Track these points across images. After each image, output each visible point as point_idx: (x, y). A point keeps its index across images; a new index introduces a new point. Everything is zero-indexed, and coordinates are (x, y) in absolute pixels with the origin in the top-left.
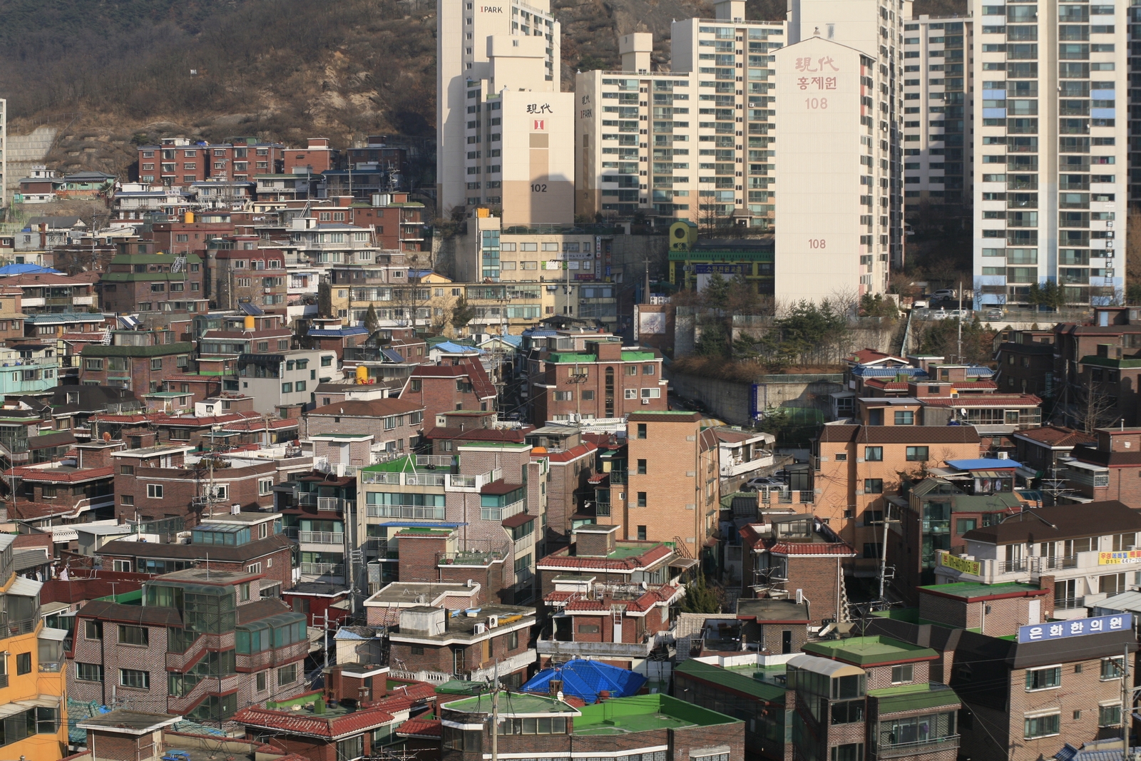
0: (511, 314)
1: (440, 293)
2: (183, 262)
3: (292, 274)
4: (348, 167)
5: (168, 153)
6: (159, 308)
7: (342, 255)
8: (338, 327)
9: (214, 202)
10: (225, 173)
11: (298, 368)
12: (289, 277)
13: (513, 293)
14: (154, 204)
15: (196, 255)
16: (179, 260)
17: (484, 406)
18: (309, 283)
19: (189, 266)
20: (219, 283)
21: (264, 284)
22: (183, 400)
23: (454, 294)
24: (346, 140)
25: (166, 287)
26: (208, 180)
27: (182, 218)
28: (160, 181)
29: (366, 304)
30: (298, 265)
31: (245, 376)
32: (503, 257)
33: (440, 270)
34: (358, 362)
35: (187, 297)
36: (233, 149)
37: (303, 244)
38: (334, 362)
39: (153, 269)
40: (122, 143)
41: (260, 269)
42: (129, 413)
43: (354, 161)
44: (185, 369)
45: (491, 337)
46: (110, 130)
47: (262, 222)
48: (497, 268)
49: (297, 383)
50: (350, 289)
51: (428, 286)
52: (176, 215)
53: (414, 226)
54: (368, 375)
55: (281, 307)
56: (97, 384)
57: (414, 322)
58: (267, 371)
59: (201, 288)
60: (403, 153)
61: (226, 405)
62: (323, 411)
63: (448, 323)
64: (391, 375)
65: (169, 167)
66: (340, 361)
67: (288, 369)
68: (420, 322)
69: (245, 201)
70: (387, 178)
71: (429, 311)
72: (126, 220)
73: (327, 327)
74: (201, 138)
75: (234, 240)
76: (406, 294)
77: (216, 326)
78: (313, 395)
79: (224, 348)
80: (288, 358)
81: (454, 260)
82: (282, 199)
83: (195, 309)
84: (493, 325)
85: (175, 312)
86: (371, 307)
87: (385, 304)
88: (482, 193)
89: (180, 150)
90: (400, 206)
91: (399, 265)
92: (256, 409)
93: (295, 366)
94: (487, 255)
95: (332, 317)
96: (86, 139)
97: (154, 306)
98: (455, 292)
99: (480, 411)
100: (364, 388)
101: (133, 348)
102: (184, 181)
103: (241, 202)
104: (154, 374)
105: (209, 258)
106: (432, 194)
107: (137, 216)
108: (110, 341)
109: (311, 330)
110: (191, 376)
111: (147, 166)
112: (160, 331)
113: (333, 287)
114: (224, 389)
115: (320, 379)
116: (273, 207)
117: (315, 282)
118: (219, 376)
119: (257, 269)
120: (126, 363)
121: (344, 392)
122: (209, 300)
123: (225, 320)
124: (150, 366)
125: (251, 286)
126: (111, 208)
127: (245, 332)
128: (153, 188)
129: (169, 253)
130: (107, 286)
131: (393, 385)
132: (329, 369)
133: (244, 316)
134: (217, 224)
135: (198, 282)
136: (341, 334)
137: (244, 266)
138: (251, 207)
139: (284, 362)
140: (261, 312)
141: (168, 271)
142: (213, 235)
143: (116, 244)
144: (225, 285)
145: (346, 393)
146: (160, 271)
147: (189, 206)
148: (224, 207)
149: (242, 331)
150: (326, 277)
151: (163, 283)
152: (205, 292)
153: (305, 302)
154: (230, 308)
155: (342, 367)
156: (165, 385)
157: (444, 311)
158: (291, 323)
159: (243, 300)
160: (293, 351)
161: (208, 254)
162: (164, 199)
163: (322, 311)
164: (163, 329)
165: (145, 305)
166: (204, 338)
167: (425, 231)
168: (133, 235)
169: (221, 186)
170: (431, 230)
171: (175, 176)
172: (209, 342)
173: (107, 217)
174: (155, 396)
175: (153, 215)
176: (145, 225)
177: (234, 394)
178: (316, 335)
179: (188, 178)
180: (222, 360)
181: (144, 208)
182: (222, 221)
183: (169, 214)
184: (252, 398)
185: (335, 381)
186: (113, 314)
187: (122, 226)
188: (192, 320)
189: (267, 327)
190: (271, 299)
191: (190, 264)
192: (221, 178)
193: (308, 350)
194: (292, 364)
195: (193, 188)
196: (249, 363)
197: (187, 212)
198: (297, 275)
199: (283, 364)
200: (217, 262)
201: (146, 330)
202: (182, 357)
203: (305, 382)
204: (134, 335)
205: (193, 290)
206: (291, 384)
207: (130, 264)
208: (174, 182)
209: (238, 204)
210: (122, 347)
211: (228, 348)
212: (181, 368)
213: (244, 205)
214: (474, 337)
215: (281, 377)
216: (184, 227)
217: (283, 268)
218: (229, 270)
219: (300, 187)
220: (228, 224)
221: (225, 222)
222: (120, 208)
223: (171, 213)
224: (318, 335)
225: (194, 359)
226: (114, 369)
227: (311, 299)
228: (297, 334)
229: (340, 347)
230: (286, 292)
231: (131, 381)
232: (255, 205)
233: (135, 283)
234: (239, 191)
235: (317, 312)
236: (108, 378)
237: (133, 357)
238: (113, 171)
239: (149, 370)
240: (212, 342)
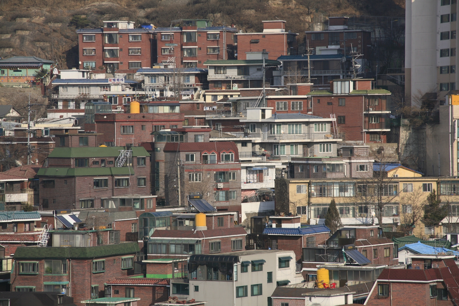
1: (409, 188)
2: (128, 156)
3: (247, 168)
4: (306, 52)
5: (110, 36)
6: (102, 205)
7: (300, 147)
8: (297, 225)
9: (162, 91)
10: (173, 59)
11: (253, 270)
12: (244, 171)
14: (95, 93)
15: (142, 148)
16: (124, 153)
18: (265, 178)
19: (135, 160)
20: (167, 179)
21: (216, 179)
23: (425, 190)
24: (305, 22)
25: (110, 183)
26: (155, 67)
27: (127, 107)
28: (103, 67)
29: (327, 200)
30: (253, 159)
31: (196, 279)
33: (408, 163)
34: (319, 264)
35: (133, 194)
36: (182, 33)
37: (258, 135)
38: (293, 263)
39: (95, 163)
40: (59, 25)
41: (212, 163)
43: (313, 45)
44: (130, 272)
46: (45, 10)
47: (213, 112)
49: (252, 286)
50: (309, 184)
51: (396, 180)
52: (120, 104)
53: (380, 115)
54: (330, 278)
55: (235, 204)
56: (31, 290)
57: (380, 220)
58: (220, 273)
59: (149, 184)
60: (367, 35)
63: (419, 222)
64: (356, 279)
65: (112, 52)
66: (300, 263)
67: (242, 271)
68: (387, 220)
70: (349, 63)
71: (397, 209)
72: (66, 110)
73: (284, 226)
74: (146, 21)
75: (184, 132)
76: (371, 190)
77: (165, 224)
78: (270, 300)
79: (173, 248)
80: (242, 259)
81: (425, 152)
82: (235, 87)
83: (142, 207)
85: (119, 210)
86: (333, 204)
87: (348, 201)
88: (457, 78)
89: (124, 34)
90: (364, 93)
91: (363, 158)
93: (250, 267)
95: (290, 214)
96: (18, 20)
97: (97, 203)
98: (426, 188)
100: (326, 293)
101: (73, 249)
102: (129, 67)
103: (191, 90)
104: (96, 277)
105: (157, 151)
106: (399, 80)
107: (78, 105)
108: (47, 242)
109: (267, 229)
110: (136, 279)
111: (88, 51)
112: (103, 230)
113: (291, 181)
114: (173, 294)
115: (278, 283)
116: (226, 96)
117: (271, 177)
118: (167, 279)
119: (209, 162)
120: (65, 265)
121: (304, 296)
122: (156, 196)
123: (174, 218)
124: (92, 268)
125: (203, 181)
126: (48, 97)
127: (196, 230)
128: (95, 75)
129: (113, 146)
130: (44, 181)
131: (358, 289)
132: (287, 271)
133: (195, 214)
134: (165, 114)
135: (145, 177)
136: (300, 232)
137: (195, 160)
138: (201, 96)
139: (239, 263)
140: (214, 209)
141: (113, 165)
142: (161, 126)
143: (54, 136)
144: (175, 180)
145: (306, 297)
146: (103, 165)
147: (135, 95)
148: (173, 96)
149: (193, 230)
150: (283, 171)
151: (107, 178)
152: (152, 188)
153: (260, 199)
154: (180, 205)
155: (301, 269)
156: (108, 289)
157: (413, 208)
158: (245, 221)
159: (193, 196)
160: (248, 251)
161: (156, 147)
162: (107, 87)
163: (279, 208)
164: (107, 228)
165: (86, 202)
166: (151, 238)
167: (392, 121)
168: (73, 126)
169: (169, 74)
170: (398, 119)
171: (119, 62)
172: (157, 242)
173: (44, 107)
174: (97, 302)
175: (95, 105)
176: (86, 115)
177: (183, 298)
178: (273, 234)
179: (133, 65)
180: (171, 262)
181: (85, 97)
182: (171, 111)
183: (113, 104)
184: (203, 303)
185: (294, 285)
186: (50, 212)
187: (61, 117)
188: (138, 218)
189: (219, 226)
190: (224, 195)
191: (136, 158)
192: (169, 65)
193: (264, 250)
194: (247, 266)
195: (139, 75)
196: (201, 265)
197: (132, 101)
198: (252, 169)
199: (237, 265)
200: (165, 156)
201: (88, 230)
202: (127, 258)
203: (261, 285)
204: (74, 235)
205: (139, 186)
206: (246, 287)
207: (70, 158)
208: (118, 68)
209: (188, 92)
210: (60, 249)
211: (177, 248)
212: (126, 270)
213: (194, 94)
214: (449, 237)
215: (235, 279)
216: (129, 117)
217: (237, 161)
218: (178, 164)
219: (254, 74)
220: (177, 114)
221: (173, 112)
222: (58, 97)
223: (115, 102)
224: (275, 234)
225: (140, 260)
226: (51, 273)
227: (267, 195)
228: (252, 232)
229: (300, 247)
230: (240, 188)
231: (70, 286)
232: (206, 94)
233: (75, 178)
234: (189, 78)
235: (274, 209)
236: (44, 282)
237: (73, 259)
238: (49, 56)
239: (91, 273)
240: (160, 242)
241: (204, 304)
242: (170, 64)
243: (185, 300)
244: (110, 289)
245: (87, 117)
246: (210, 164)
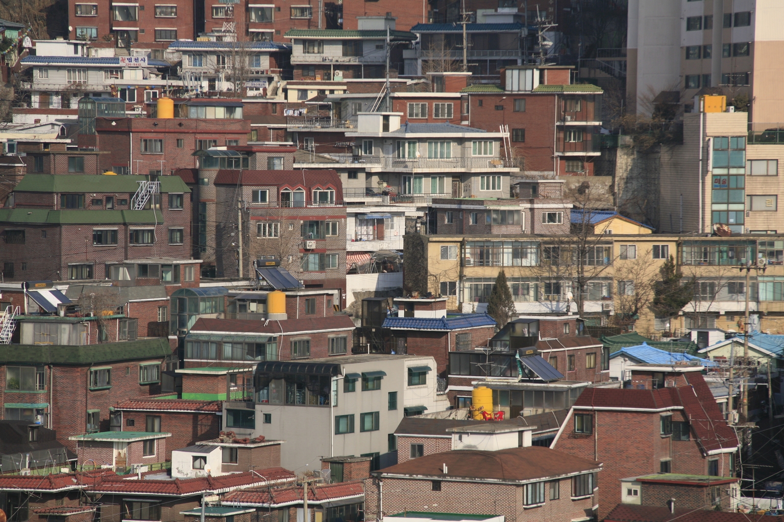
0: (765, 292)
1: (631, 252)
2: (153, 191)
3: (356, 215)
4: (460, 18)
6: (108, 275)
7: (448, 182)
8: (440, 314)
9: (212, 81)
10: (231, 26)
11: (365, 388)
12: (351, 221)
13: (771, 254)
14: (97, 81)
15: (178, 179)
16: (145, 186)
17: (714, 468)
18: (388, 233)
19: (165, 199)
20: (220, 231)
21: (303, 233)
22: (148, 446)
23: (656, 255)
25: (121, 236)
26: (201, 39)
27: (152, 108)
28: (110, 38)
29: (491, 272)
30: (368, 200)
31: (267, 402)
32: (751, 187)
33: (630, 210)
34: (476, 380)
35: (160, 256)
37: (377, 160)
38: (432, 377)
39: (96, 202)
41: (298, 205)
42: (44, 472)
43: (473, 7)
44: (155, 389)
45: (728, 336)
47: (301, 118)
48: (740, 207)
49: (363, 416)
50: (462, 244)
51: (608, 239)
52: (140, 102)
53: (583, 129)
54: (495, 403)
55: (335, 276)
57: (580, 306)
58: (308, 394)
59: (188, 240)
61: (231, 455)
62: (409, 469)
63: (645, 310)
64: (538, 404)
65: (126, 11)
66: (443, 376)
67: (346, 390)
68: (592, 306)
69: (270, 80)
70: (533, 39)
71: (610, 287)
72: (45, 109)
73: (419, 314)
75: (249, 152)
76: (567, 255)
77: (215, 309)
78: (392, 438)
79: (228, 350)
80: (346, 369)
81: (657, 192)
82: (339, 76)
83: (176, 278)
84: (730, 314)
85: (137, 283)
86: (502, 278)
87: (527, 273)
88: (713, 66)
90: (558, 90)
91: (554, 200)
92: (285, 464)
93: (359, 384)
94: (720, 183)
95: (429, 295)
97: (99, 271)
98: (657, 252)
99: (705, 476)
100: (487, 427)
101: (56, 348)
102: (155, 38)
103: (262, 80)
104: (96, 397)
105: (203, 183)
106: (617, 69)
107: (66, 102)
108: (10, 335)
109: (390, 319)
110: (165, 401)
111: (83, 9)
112: (108, 317)
113: (431, 239)
114: (227, 426)
115: (406, 410)
116: (322, 92)
117: (398, 231)
118: (217, 401)
119: (292, 205)
120: (42, 376)
121: (450, 433)
122: (201, 261)
123: (232, 299)
124: (89, 382)
125: (281, 236)
126: (14, 86)
127: (268, 320)
128: (96, 51)
129: (127, 174)
130: (7, 232)
131: (541, 422)
132: (422, 390)
133: (267, 292)
134: (217, 121)
135: (182, 228)
136: (445, 326)
137: (268, 200)
138: (280, 91)
139: (340, 377)
140: (299, 284)
141: (126, 207)
142: (210, 141)
143: (24, 155)
144: (233, 234)
145: (453, 435)
146: (109, 206)
147: (165, 86)
148: (231, 90)
149: (263, 319)
150: (419, 221)
151: (116, 228)
152: (194, 246)
153: (378, 268)
154: (241, 276)
155: (446, 388)
156: (116, 417)
157: (636, 287)
158: (353, 305)
159: (264, 261)
160: (355, 356)
161: (201, 177)
162: (117, 72)
163: (410, 285)
164: (114, 313)
165: (79, 269)
166: (191, 332)
167: (603, 138)
168: (58, 137)
169: (225, 51)
170: (614, 136)
171: (138, 29)
172: (200, 338)
173: (7, 103)
174: (97, 439)
175: (96, 102)
176: (81, 119)
177: (245, 435)
178: (399, 329)
179: (163, 34)
180: (225, 372)
181: (79, 88)
182: (227, 116)
183: (127, 101)
184: (279, 442)
185: (433, 414)
186: (17, 286)
187: (37, 121)
188: (169, 298)
189: (308, 313)
190: (317, 261)
191: (167, 195)
192: (225, 36)
193: (384, 355)
194: (354, 381)
195: (173, 53)
196: (275, 378)
197: (160, 97)
198: (366, 217)
199: (337, 380)
200: (217, 191)
201: (82, 316)
202: (150, 366)
203: (377, 414)
204: (59, 325)
205: (172, 243)
206: (352, 417)
207: (52, 193)
208: (136, 40)
209: (256, 84)
210: (34, 348)
211: (235, 349)
212: (148, 387)
213: (267, 86)
214: (694, 336)
215: (333, 404)
216: (155, 125)
217: (340, 204)
218: (240, 207)
219: (372, 55)
220: (238, 121)
221: (232, 117)
222: (31, 86)
223: (132, 98)
224: (402, 329)
225: (171, 370)
226: (18, 389)
227: (391, 262)
228: (364, 325)
229: (444, 350)
230: (345, 249)
231: (50, 410)
232: (288, 87)
233: (61, 227)
234: (258, 60)
235: (401, 285)
236: (5, 404)
237: (56, 365)
238: (17, 15)
239: (86, 390)
240: (206, 339)
241: (280, 444)
242: (227, 34)
243: (248, 437)
244: (119, 417)
245: (81, 122)
246: (294, 207)
